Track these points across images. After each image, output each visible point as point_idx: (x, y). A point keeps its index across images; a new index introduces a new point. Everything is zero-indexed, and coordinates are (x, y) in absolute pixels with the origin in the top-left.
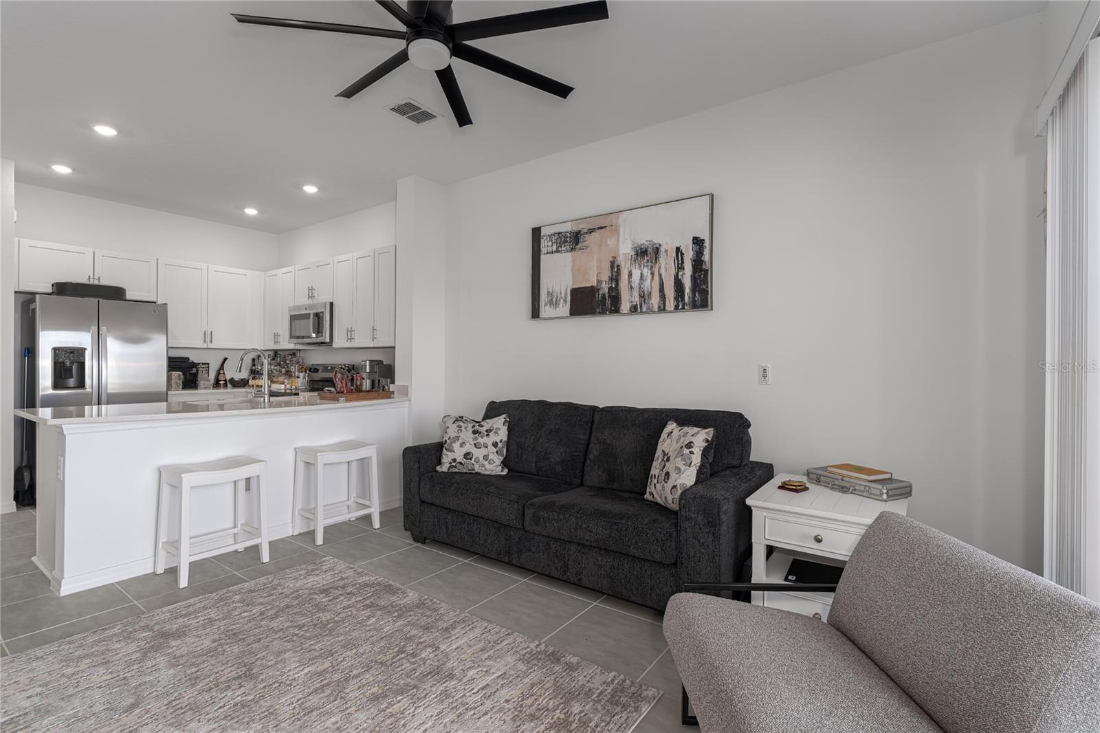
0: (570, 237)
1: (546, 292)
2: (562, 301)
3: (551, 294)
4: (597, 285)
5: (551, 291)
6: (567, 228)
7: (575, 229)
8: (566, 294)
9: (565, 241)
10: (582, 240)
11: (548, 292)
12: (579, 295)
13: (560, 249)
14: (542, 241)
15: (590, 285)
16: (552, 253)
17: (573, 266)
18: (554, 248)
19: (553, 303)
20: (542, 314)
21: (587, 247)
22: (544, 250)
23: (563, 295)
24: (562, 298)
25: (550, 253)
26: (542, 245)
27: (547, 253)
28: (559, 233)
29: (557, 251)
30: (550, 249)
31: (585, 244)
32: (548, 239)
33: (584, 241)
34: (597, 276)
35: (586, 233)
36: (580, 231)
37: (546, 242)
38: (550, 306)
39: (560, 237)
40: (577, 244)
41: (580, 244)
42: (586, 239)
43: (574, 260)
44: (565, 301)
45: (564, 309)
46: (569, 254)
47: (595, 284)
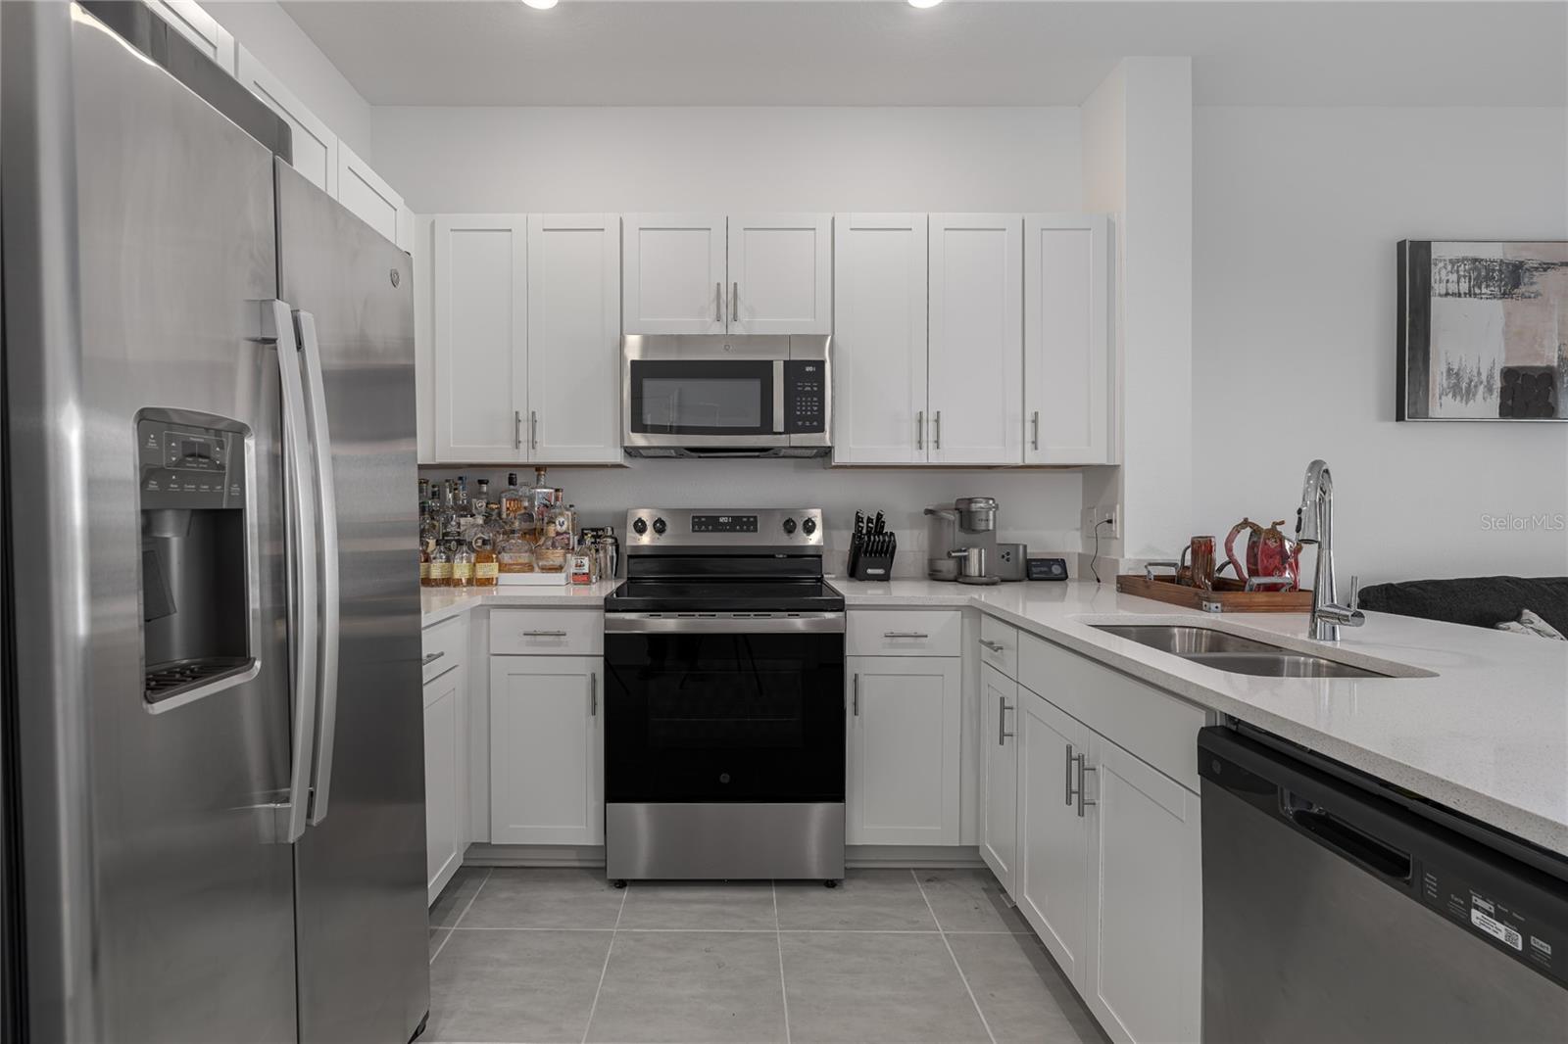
0: (1500, 271)
1: (1444, 371)
2: (1481, 389)
3: (1457, 374)
4: (1559, 365)
5: (1456, 368)
6: (1493, 253)
7: (1512, 255)
8: (1490, 376)
9: (1489, 278)
10: (1526, 280)
11: (1449, 370)
12: (1520, 382)
13: (1477, 291)
14: (1434, 270)
15: (1544, 365)
16: (1460, 295)
17: (1507, 325)
18: (1464, 287)
19: (1462, 388)
20: (1435, 411)
21: (1537, 295)
22: (1438, 288)
23: (1484, 377)
24: (1481, 383)
25: (1453, 294)
26: (1435, 276)
27: (1447, 294)
28: (1475, 260)
29: (1470, 294)
30: (1453, 288)
31: (1534, 288)
32: (1449, 267)
33: (1532, 284)
34: (1560, 350)
35: (1537, 268)
36: (1521, 263)
37: (1444, 272)
38: (1454, 396)
39: (1475, 269)
40: (1517, 285)
41: (1522, 289)
42: (1535, 279)
43: (1508, 314)
44: (1490, 389)
45: (1489, 404)
46: (1498, 304)
47: (1556, 364)
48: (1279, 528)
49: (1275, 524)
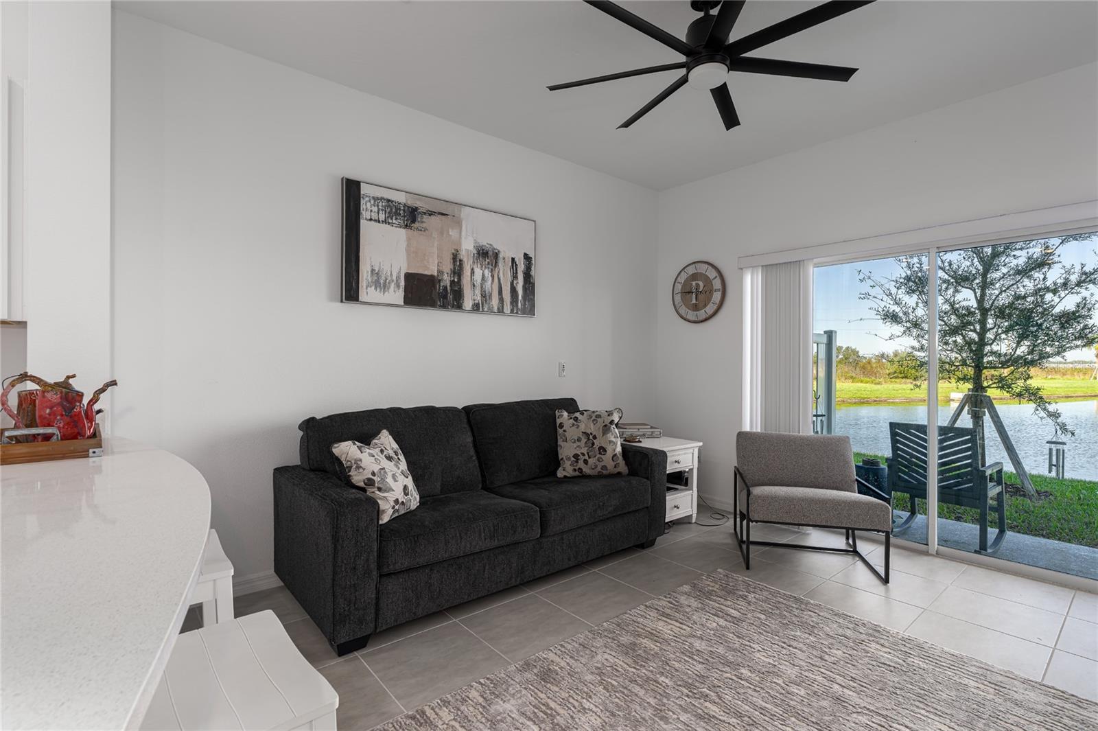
0: (404, 210)
1: (369, 270)
2: (393, 285)
3: (377, 274)
4: (438, 275)
5: (377, 269)
6: (400, 198)
7: (413, 202)
8: (398, 277)
9: (397, 214)
10: (419, 220)
11: (373, 271)
12: (415, 283)
13: (390, 221)
14: (363, 202)
15: (429, 274)
16: (379, 222)
17: (408, 245)
18: (382, 217)
19: (380, 283)
20: (363, 296)
21: (425, 230)
22: (365, 214)
23: (394, 278)
24: (393, 281)
25: (375, 220)
26: (363, 206)
27: (371, 220)
28: (389, 201)
29: (385, 222)
30: (374, 216)
31: (424, 225)
32: (372, 202)
33: (422, 222)
34: (438, 265)
35: (425, 213)
36: (417, 208)
37: (369, 204)
38: (376, 288)
39: (389, 206)
40: (414, 221)
41: (415, 225)
42: (424, 220)
43: (409, 239)
44: (398, 286)
45: (397, 296)
46: (403, 231)
47: (436, 274)
48: (71, 381)
49: (68, 377)
